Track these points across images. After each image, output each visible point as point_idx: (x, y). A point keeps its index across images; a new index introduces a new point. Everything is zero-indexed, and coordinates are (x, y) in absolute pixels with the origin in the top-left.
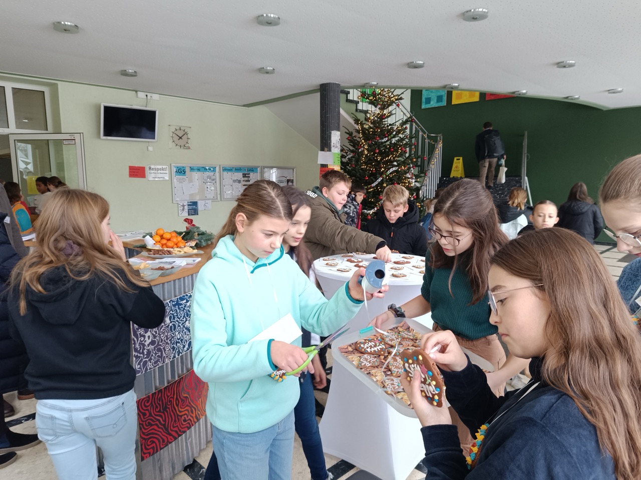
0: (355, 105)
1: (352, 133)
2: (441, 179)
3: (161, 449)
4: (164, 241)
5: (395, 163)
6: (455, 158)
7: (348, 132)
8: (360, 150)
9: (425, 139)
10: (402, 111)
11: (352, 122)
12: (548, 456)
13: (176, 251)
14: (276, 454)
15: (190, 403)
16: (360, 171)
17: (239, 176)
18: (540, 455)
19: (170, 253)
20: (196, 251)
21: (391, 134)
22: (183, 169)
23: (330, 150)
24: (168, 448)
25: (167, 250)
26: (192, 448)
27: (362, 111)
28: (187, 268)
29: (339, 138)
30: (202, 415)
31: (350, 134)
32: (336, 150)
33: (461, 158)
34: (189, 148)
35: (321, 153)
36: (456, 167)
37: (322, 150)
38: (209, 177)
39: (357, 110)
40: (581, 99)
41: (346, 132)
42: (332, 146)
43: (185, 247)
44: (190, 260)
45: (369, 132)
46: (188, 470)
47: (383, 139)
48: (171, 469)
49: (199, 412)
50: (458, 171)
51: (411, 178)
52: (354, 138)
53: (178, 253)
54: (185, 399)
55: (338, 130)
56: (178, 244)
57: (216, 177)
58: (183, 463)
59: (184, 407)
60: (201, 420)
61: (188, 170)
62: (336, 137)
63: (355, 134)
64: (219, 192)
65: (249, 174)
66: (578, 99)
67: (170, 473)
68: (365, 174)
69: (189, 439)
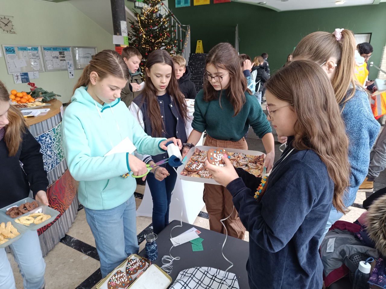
0: (134, 3)
1: (134, 23)
2: (190, 55)
3: (44, 231)
4: (18, 99)
5: (163, 44)
6: (198, 41)
7: (131, 22)
8: (140, 35)
9: (180, 28)
10: (164, 9)
11: (133, 15)
12: (306, 176)
13: (29, 105)
14: (126, 219)
15: (58, 202)
16: (142, 49)
17: (57, 53)
18: (302, 176)
19: (25, 106)
20: (44, 104)
21: (159, 24)
22: (12, 49)
23: (121, 34)
24: (48, 230)
25: (23, 105)
26: (63, 228)
27: (139, 8)
28: (41, 116)
29: (126, 26)
30: (67, 208)
31: (133, 23)
32: (125, 35)
33: (201, 41)
34: (14, 33)
35: (114, 36)
36: (199, 47)
37: (115, 34)
38: (34, 55)
39: (135, 7)
40: (267, 4)
41: (130, 22)
42: (122, 32)
43: (35, 102)
44: (43, 110)
45: (145, 22)
46: (63, 241)
47: (154, 27)
48: (52, 242)
49: (65, 207)
50: (200, 49)
51: (174, 54)
52: (136, 27)
53: (32, 106)
54: (55, 200)
55: (125, 20)
56: (29, 100)
57: (39, 54)
58: (59, 237)
59: (55, 204)
60: (66, 211)
61: (16, 49)
62: (124, 25)
63: (136, 24)
64: (43, 66)
65: (64, 52)
66: (265, 4)
67: (52, 245)
68: (145, 51)
69: (60, 223)
